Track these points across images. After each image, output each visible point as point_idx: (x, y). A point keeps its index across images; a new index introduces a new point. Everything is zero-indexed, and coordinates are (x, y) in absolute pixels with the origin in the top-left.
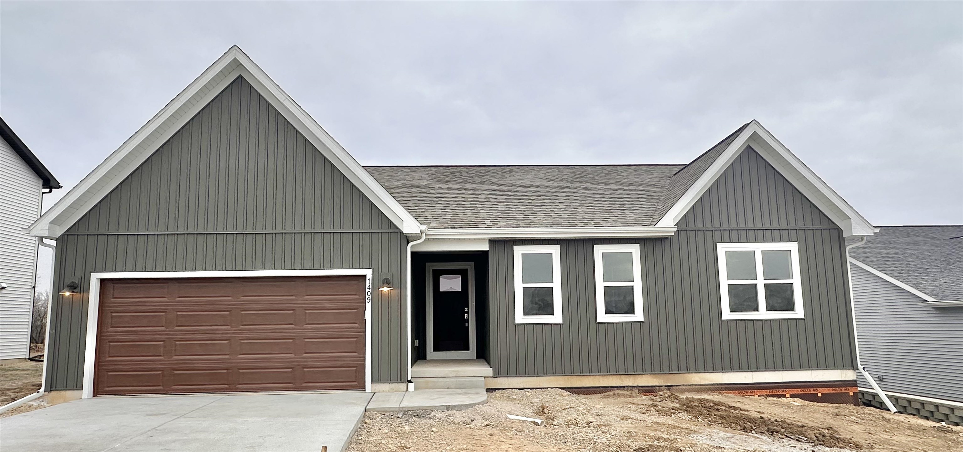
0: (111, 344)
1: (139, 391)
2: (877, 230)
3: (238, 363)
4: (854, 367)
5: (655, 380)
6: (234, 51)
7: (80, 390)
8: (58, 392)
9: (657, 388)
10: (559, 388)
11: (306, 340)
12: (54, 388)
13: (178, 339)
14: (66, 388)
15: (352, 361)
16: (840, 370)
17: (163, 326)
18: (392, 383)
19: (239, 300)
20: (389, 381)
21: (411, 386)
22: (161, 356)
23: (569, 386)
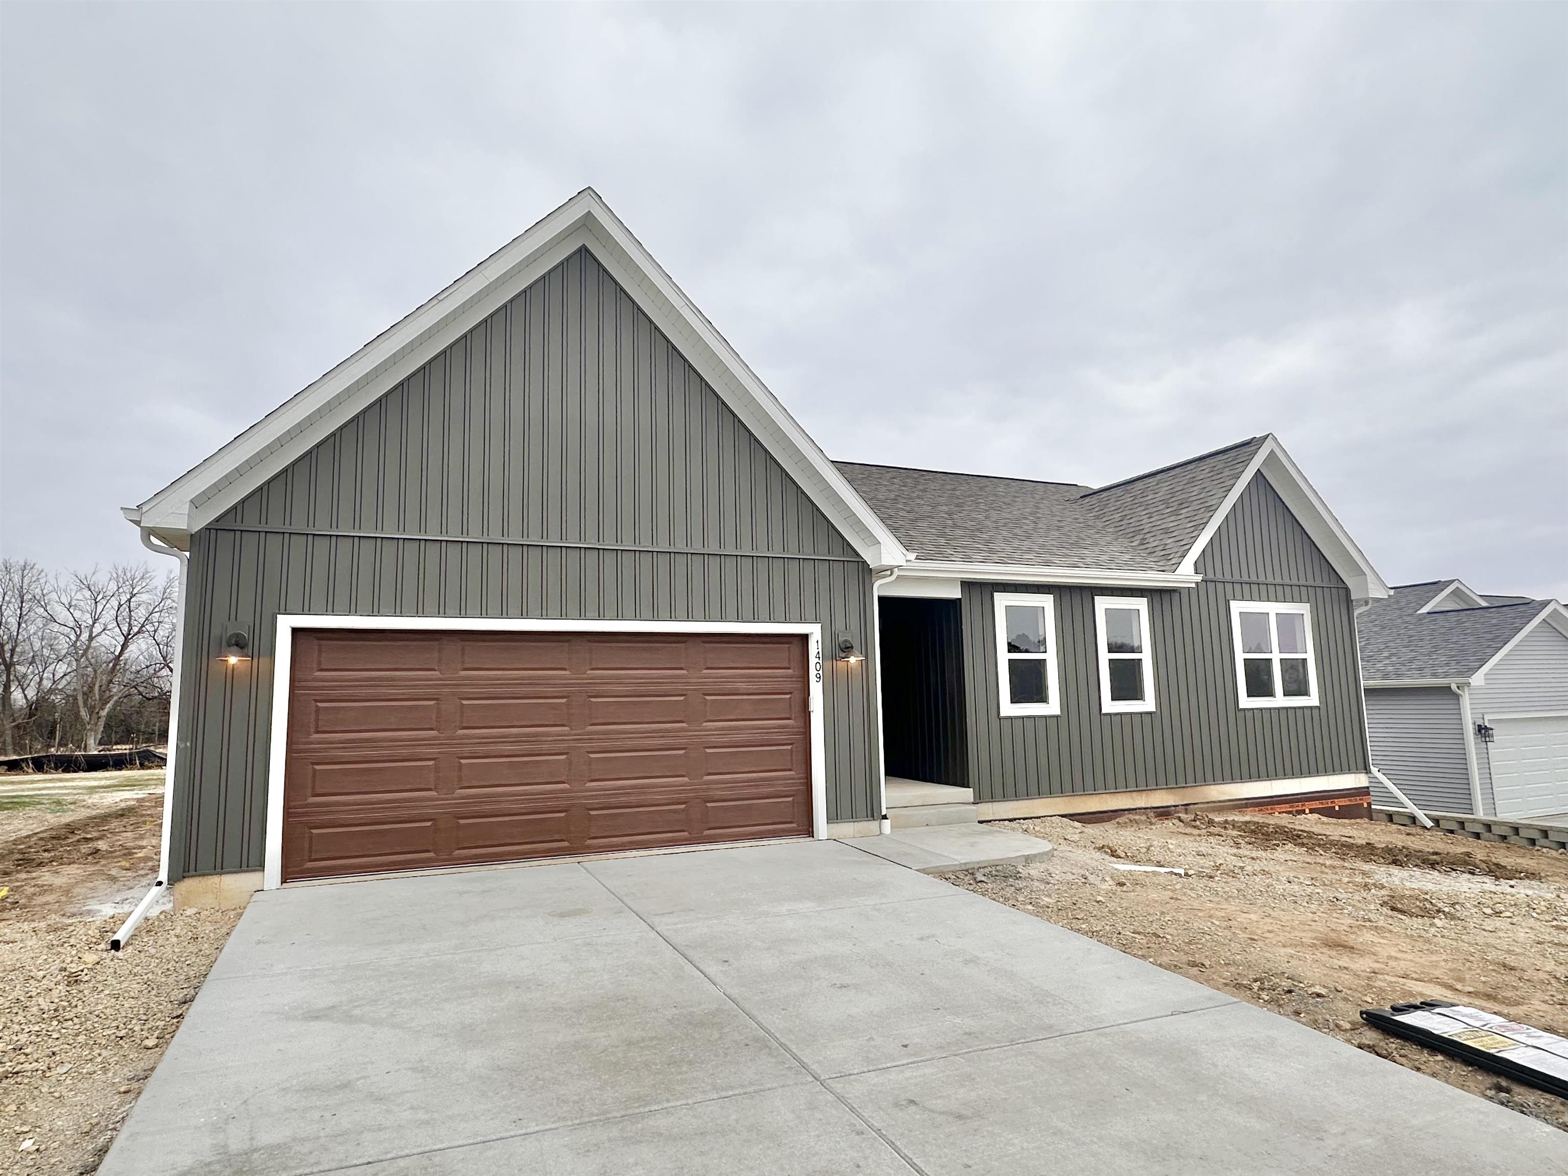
0: (317, 767)
1: (382, 865)
2: (1392, 592)
3: (586, 798)
4: (1367, 770)
5: (1170, 797)
6: (587, 200)
7: (259, 870)
8: (201, 878)
9: (1173, 808)
10: (1059, 816)
11: (708, 751)
12: (192, 873)
13: (466, 755)
14: (220, 868)
15: (786, 785)
16: (1353, 775)
17: (432, 729)
18: (858, 822)
19: (585, 676)
20: (853, 817)
21: (887, 823)
22: (430, 790)
23: (1071, 812)
